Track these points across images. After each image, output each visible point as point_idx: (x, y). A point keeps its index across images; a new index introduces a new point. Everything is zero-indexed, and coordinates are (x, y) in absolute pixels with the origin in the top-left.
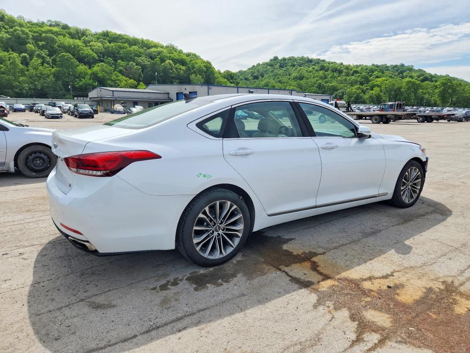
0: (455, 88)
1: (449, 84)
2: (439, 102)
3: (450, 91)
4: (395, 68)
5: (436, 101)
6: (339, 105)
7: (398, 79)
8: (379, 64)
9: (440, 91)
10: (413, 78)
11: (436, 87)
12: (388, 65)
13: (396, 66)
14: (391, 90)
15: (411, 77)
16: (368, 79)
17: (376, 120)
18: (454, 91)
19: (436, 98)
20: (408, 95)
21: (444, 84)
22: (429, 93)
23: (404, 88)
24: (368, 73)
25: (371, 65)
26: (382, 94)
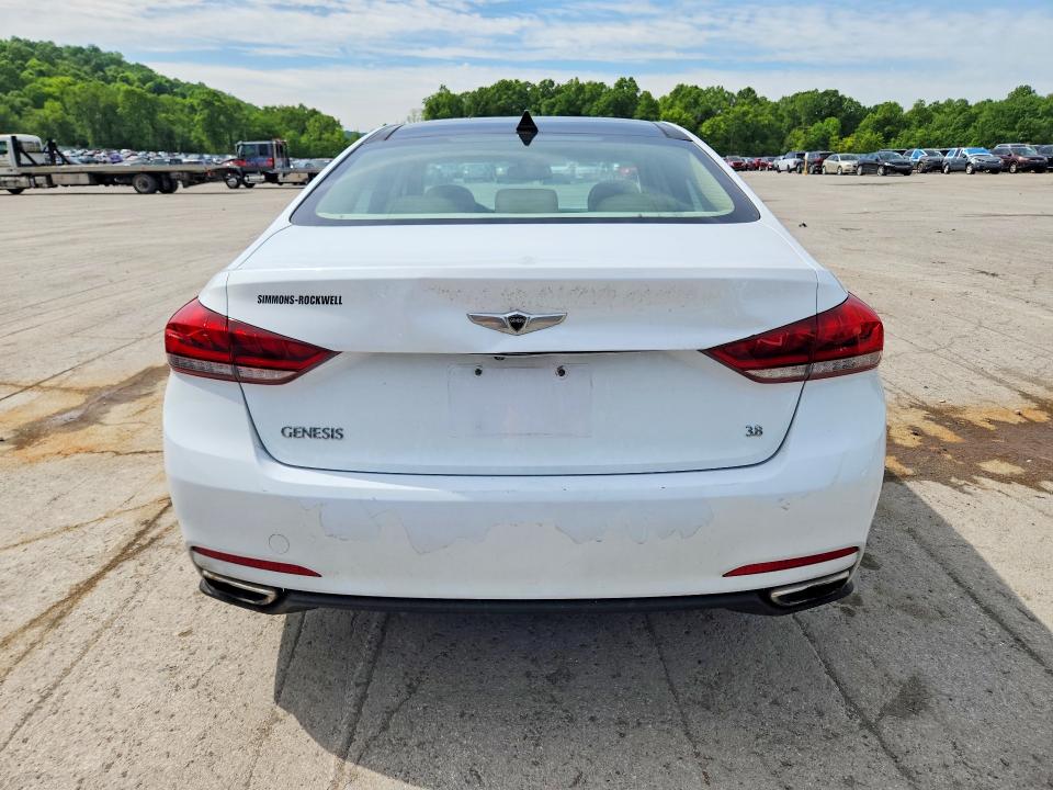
0: (232, 116)
1: (217, 104)
2: (207, 143)
3: (222, 118)
4: (79, 55)
5: (200, 141)
6: (25, 147)
7: (96, 83)
8: (34, 39)
9: (204, 120)
10: (131, 84)
11: (193, 109)
12: (58, 44)
13: (80, 50)
14: (92, 110)
15: (126, 80)
16: (17, 76)
17: (145, 185)
18: (231, 119)
19: (198, 134)
20: (138, 125)
21: (208, 104)
22: (180, 121)
23: (124, 108)
24: (12, 60)
25: (9, 40)
26: (71, 119)
